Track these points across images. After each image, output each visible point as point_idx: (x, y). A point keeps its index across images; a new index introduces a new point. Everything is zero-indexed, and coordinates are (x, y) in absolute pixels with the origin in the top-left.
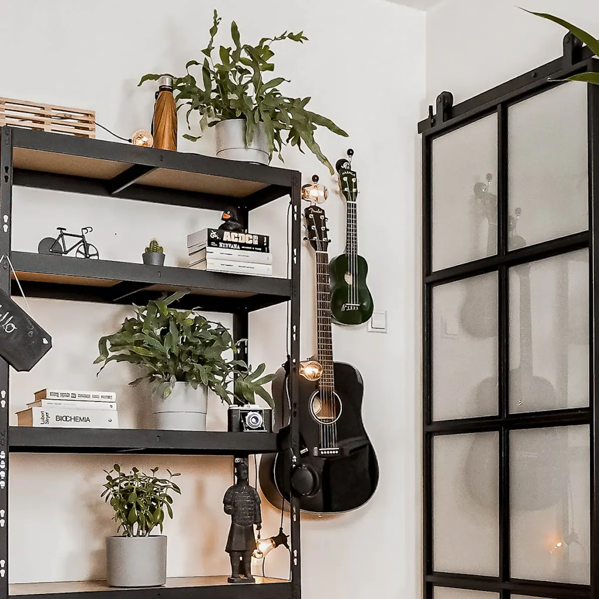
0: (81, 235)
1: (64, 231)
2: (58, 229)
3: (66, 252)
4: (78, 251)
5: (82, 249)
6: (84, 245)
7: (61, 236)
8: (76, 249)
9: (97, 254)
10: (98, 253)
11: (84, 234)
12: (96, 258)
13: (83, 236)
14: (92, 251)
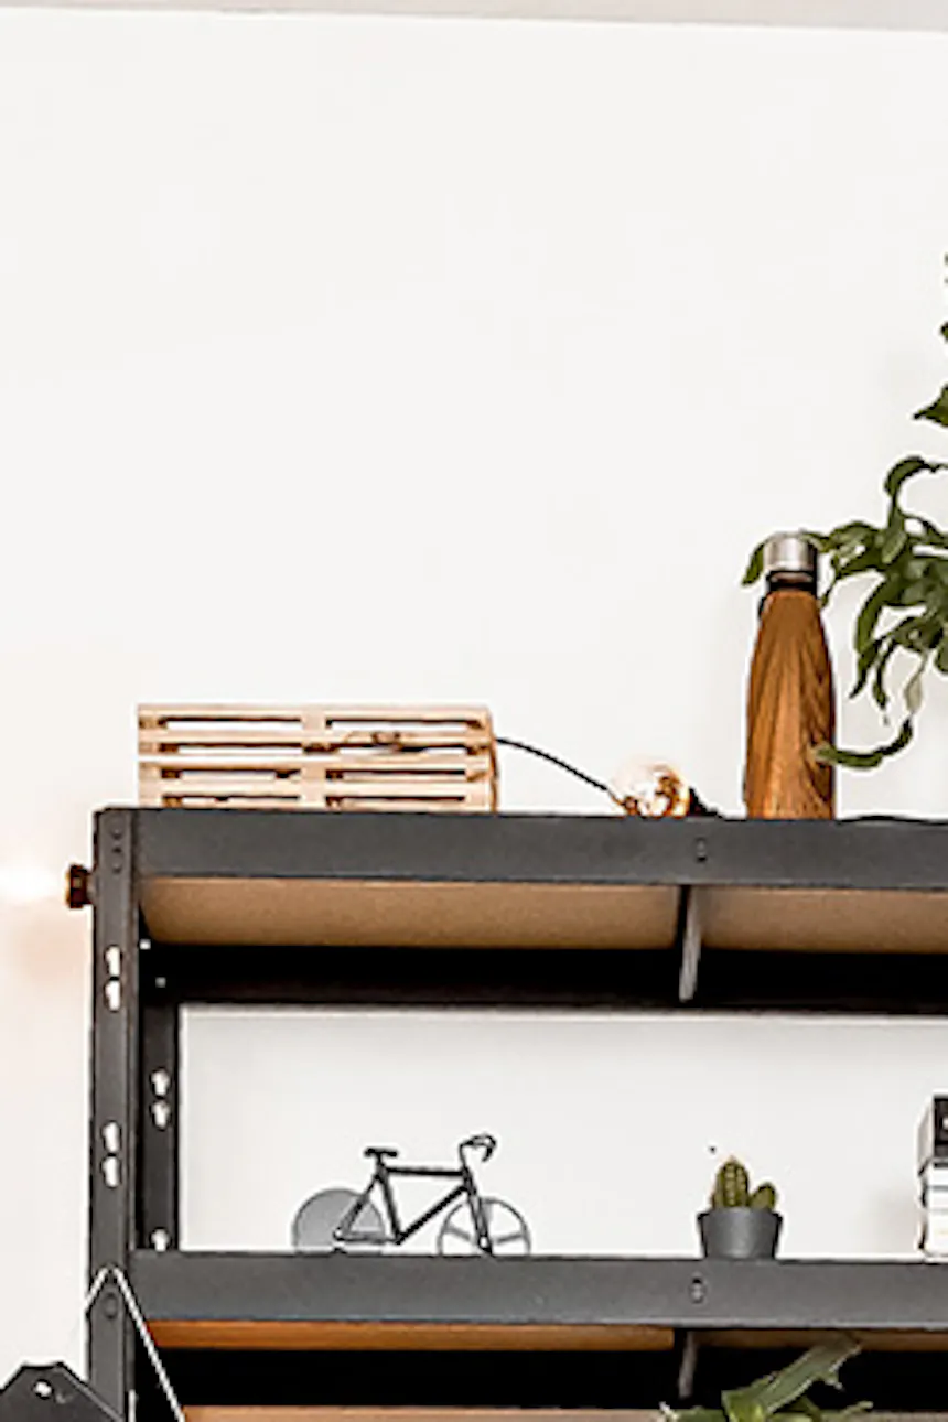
0: (456, 1166)
1: (389, 1162)
2: (370, 1152)
3: (400, 1237)
4: (446, 1228)
5: (463, 1219)
6: (469, 1202)
7: (381, 1177)
8: (437, 1222)
9: (524, 1235)
10: (524, 1227)
11: (470, 1164)
12: (516, 1248)
13: (464, 1173)
14: (500, 1223)
